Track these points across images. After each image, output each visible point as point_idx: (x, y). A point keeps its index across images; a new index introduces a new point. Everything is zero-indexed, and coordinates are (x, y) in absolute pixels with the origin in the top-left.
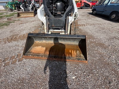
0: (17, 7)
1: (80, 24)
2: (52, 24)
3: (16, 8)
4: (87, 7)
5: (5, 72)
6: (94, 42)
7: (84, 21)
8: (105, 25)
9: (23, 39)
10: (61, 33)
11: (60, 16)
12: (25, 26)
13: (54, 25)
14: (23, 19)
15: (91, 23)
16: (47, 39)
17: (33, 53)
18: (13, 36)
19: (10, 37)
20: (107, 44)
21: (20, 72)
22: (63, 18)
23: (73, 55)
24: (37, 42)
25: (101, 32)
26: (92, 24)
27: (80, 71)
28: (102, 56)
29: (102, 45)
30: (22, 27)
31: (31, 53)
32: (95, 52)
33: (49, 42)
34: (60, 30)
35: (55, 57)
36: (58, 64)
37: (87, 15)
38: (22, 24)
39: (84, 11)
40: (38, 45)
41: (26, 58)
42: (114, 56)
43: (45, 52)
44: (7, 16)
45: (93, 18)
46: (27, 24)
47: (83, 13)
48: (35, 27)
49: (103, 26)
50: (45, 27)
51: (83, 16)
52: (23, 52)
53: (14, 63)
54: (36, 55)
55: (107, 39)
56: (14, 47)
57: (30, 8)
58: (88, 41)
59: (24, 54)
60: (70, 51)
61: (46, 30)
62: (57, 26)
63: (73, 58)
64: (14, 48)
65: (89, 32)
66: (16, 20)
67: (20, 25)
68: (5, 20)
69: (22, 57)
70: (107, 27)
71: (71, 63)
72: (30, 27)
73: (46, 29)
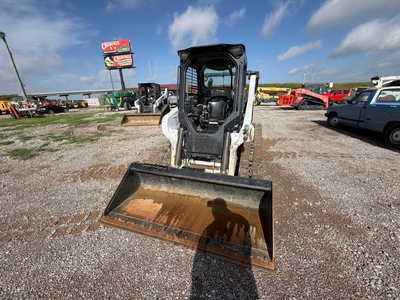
0: (128, 102)
1: (282, 151)
2: (191, 147)
3: (125, 104)
4: (312, 106)
5: (51, 250)
6: (316, 210)
7: (298, 143)
8: (367, 161)
9: (116, 177)
10: (207, 171)
11: (215, 128)
12: (131, 146)
13: (196, 148)
14: (131, 128)
15: (317, 151)
16: (172, 183)
17: (128, 214)
18: (97, 166)
19: (89, 168)
20: (361, 221)
21: (81, 257)
22: (218, 136)
23: (233, 237)
24: (147, 186)
25: (348, 181)
26: (319, 155)
27: (245, 290)
28: (333, 257)
29: (340, 222)
30: (122, 149)
31: (123, 212)
32: (309, 241)
33: (175, 191)
34: (211, 164)
35: (180, 234)
36: (183, 255)
37: (311, 126)
38: (125, 140)
39: (304, 116)
40: (145, 196)
41: (106, 225)
42: (380, 267)
43: (158, 216)
44: (99, 121)
45: (327, 137)
46: (138, 141)
47: (300, 120)
48: (155, 149)
49: (358, 163)
50: (174, 153)
51: (297, 129)
52: (104, 208)
53: (76, 231)
54: (133, 220)
55: (365, 206)
56: (90, 192)
57: (155, 106)
58: (296, 204)
59: (106, 213)
60: (228, 226)
61: (173, 160)
62: (204, 151)
63: (231, 245)
64: (89, 195)
65: (306, 176)
66: (114, 131)
67: (120, 143)
68: (93, 129)
69: (100, 221)
70: (372, 168)
71: (221, 261)
72: (141, 148)
73: (175, 157)
